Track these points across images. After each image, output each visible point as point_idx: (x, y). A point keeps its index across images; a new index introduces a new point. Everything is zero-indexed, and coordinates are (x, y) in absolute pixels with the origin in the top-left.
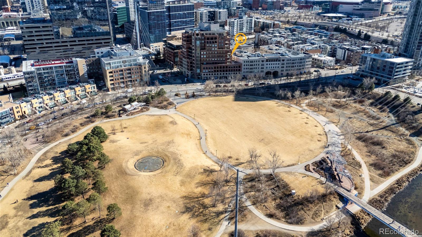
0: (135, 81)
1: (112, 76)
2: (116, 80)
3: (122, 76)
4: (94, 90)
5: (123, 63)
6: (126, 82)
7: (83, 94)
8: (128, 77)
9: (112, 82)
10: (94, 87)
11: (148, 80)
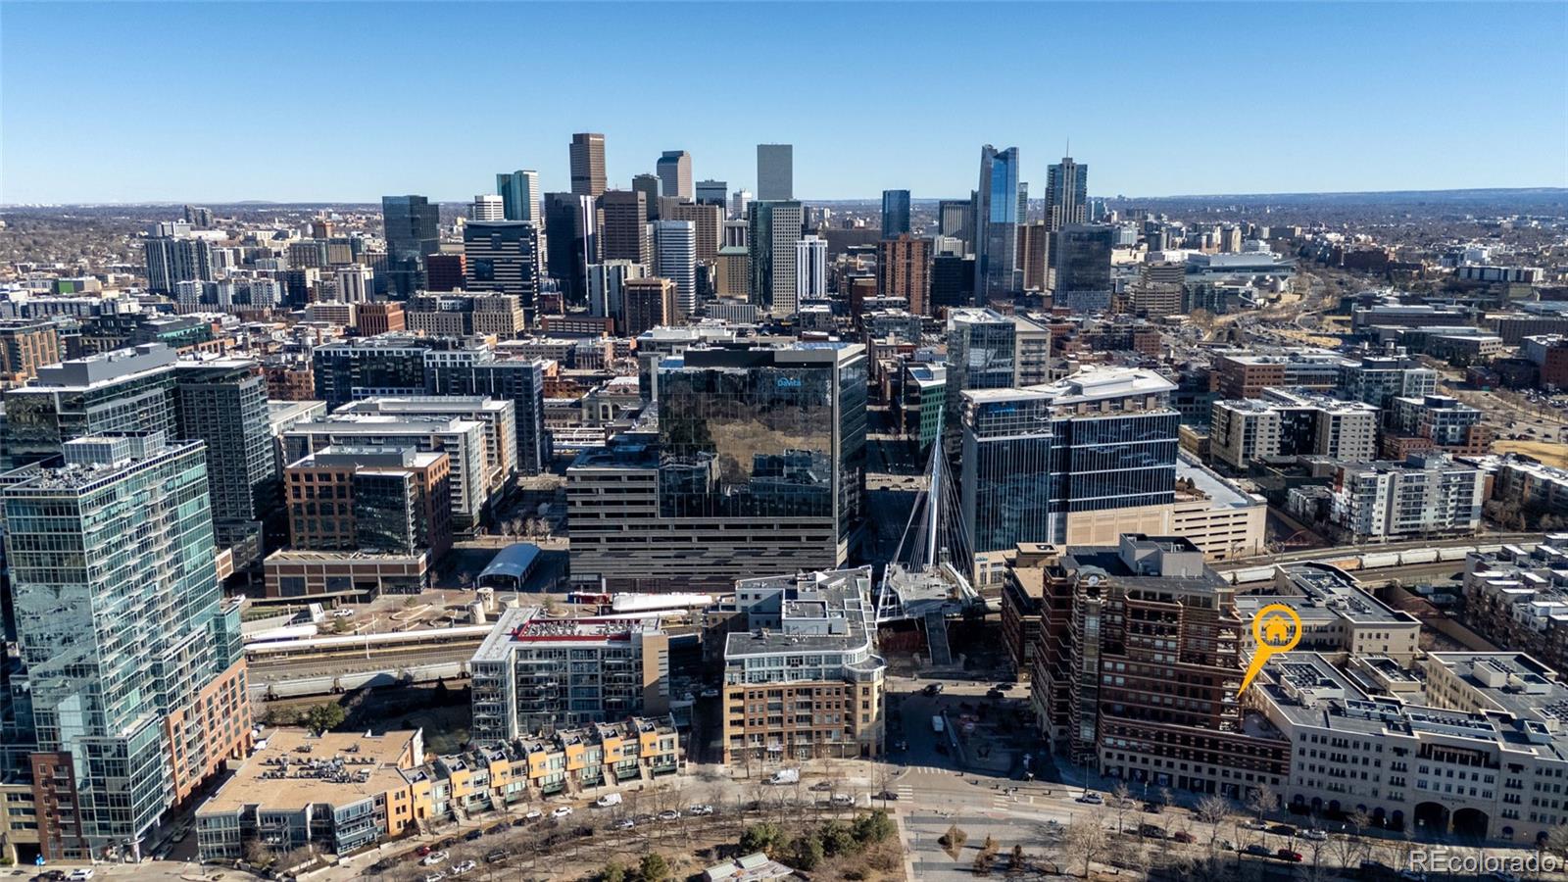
0: (824, 735)
1: (741, 710)
2: (752, 724)
3: (777, 714)
4: (671, 751)
5: (788, 663)
6: (790, 734)
7: (629, 763)
8: (800, 719)
9: (739, 731)
10: (672, 742)
11: (874, 737)
